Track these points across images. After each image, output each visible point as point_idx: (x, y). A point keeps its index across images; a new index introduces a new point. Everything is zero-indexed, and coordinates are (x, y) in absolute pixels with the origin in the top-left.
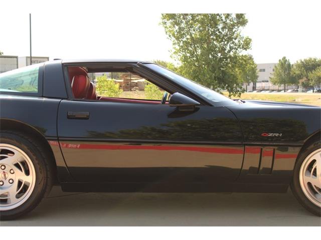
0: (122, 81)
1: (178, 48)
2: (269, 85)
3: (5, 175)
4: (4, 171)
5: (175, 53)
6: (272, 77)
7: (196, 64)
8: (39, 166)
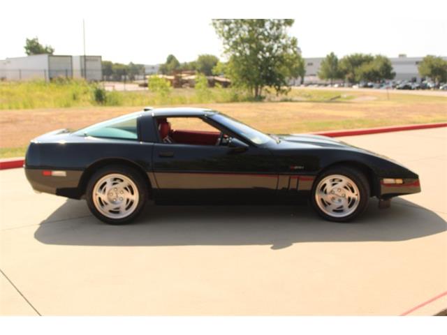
0: (172, 77)
1: (228, 47)
2: (317, 79)
3: (117, 195)
4: (116, 192)
5: (225, 52)
6: (320, 71)
7: (245, 63)
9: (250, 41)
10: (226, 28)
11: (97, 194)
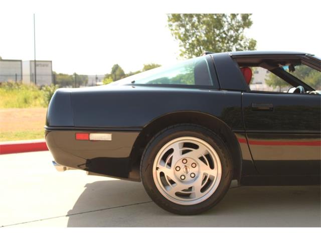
3: (186, 169)
4: (185, 165)
8: (225, 159)
10: (183, 30)
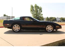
5: (32, 16)
6: (46, 20)
9: (36, 14)
10: (32, 12)
11: (14, 28)
